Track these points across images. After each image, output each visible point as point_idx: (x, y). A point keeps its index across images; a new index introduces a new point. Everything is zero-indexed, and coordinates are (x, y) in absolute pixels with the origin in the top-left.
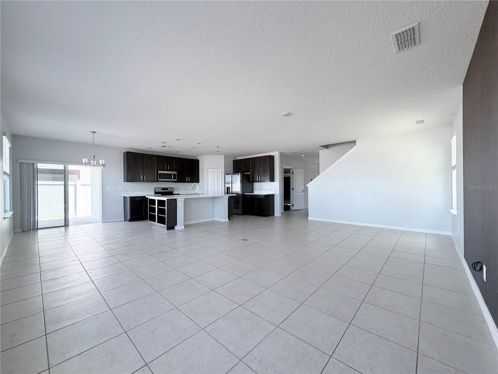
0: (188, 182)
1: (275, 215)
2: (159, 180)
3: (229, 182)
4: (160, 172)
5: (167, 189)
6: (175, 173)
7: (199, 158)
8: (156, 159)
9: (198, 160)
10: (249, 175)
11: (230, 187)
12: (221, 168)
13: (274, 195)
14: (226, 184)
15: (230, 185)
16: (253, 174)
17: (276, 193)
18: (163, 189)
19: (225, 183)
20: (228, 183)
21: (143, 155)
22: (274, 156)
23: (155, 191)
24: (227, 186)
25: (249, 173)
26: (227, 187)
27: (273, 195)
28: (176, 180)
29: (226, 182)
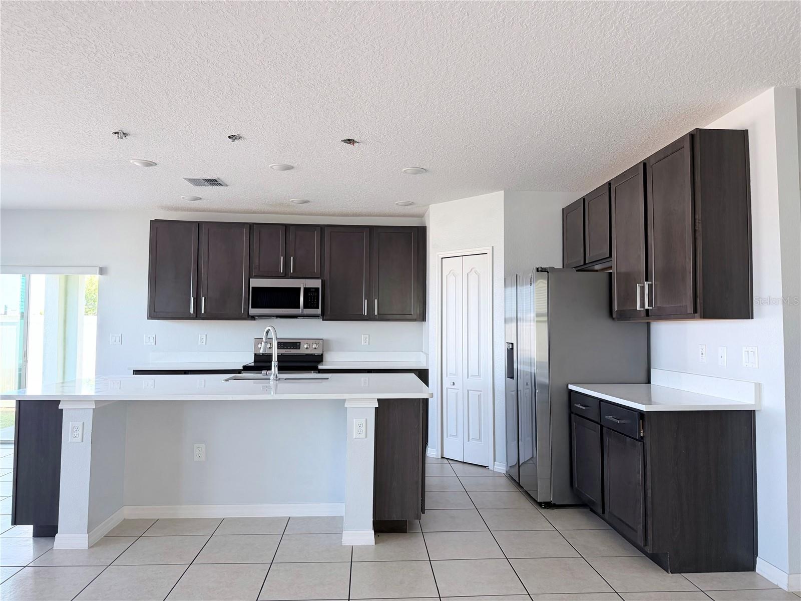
0: (371, 318)
2: (252, 311)
5: (296, 345)
6: (315, 283)
9: (423, 230)
10: (610, 277)
11: (512, 346)
13: (751, 413)
21: (200, 225)
23: (255, 349)
28: (317, 312)
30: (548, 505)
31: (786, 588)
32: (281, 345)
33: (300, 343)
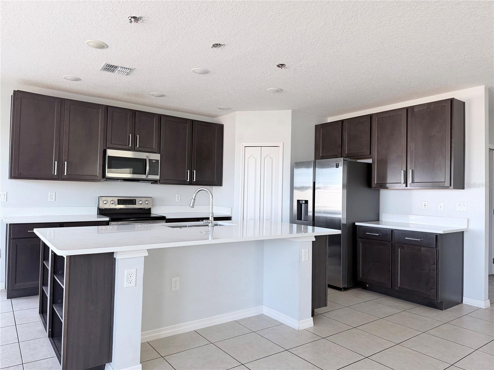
0: (191, 183)
1: (466, 300)
2: (108, 175)
3: (307, 185)
4: (111, 153)
5: (132, 201)
6: (156, 157)
7: (224, 120)
8: (101, 115)
9: (221, 127)
10: (369, 166)
11: (306, 202)
12: (281, 146)
13: (463, 233)
14: (295, 192)
15: (307, 196)
16: (383, 163)
17: (471, 227)
18: (120, 202)
19: (292, 188)
20: (302, 188)
21: (62, 101)
22: (464, 103)
23: (99, 205)
24: (299, 195)
25: (369, 161)
26: (298, 201)
27: (459, 236)
28: (157, 177)
29: (295, 185)
30: (345, 289)
31: (484, 308)
32: (121, 201)
33: (135, 200)
